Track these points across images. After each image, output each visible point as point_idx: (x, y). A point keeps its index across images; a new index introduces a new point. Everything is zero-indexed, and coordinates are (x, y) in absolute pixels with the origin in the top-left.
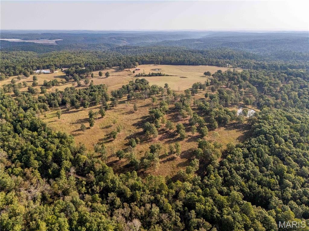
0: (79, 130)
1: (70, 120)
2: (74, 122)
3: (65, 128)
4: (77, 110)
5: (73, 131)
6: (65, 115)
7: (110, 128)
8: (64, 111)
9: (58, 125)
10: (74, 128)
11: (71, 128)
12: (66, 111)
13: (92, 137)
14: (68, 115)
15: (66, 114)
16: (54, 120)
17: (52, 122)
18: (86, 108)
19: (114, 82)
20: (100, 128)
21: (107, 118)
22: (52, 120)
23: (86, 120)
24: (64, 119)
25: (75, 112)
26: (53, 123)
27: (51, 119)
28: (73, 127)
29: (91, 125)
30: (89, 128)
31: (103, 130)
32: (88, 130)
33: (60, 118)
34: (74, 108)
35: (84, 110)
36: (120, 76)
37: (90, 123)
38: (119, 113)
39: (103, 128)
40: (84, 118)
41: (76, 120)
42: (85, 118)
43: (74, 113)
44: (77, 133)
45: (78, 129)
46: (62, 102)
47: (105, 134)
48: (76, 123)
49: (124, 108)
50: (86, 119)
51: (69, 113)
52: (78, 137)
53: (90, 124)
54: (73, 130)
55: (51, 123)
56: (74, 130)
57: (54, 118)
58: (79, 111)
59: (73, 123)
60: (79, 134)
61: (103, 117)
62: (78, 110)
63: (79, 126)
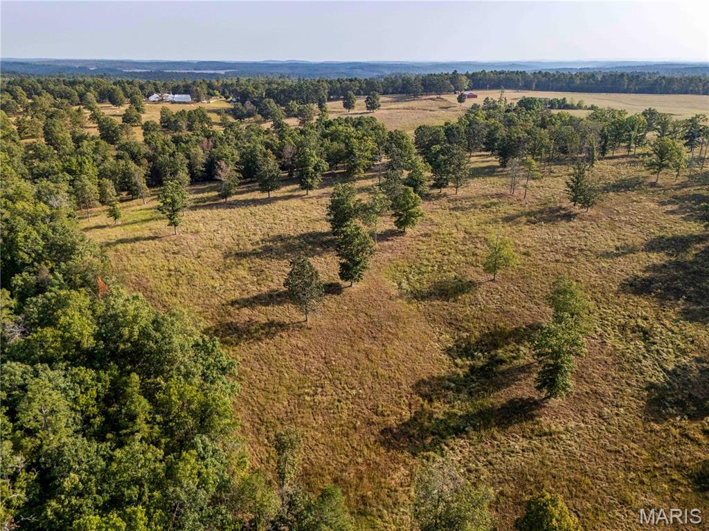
0: (271, 298)
1: (226, 238)
2: (250, 248)
3: (190, 282)
4: (265, 195)
5: (233, 303)
6: (208, 212)
7: (465, 297)
8: (208, 199)
9: (160, 261)
10: (243, 282)
11: (225, 280)
12: (215, 198)
13: (361, 356)
14: (224, 213)
15: (215, 211)
16: (147, 233)
17: (137, 239)
18: (310, 187)
19: (400, 123)
20: (401, 296)
21: (426, 235)
22: (138, 234)
23: (314, 243)
24: (197, 232)
25: (255, 202)
26: (137, 244)
27: (137, 226)
28: (242, 273)
29: (348, 272)
30: (333, 289)
31: (423, 305)
32: (330, 301)
33: (175, 224)
34: (253, 191)
35: (298, 196)
36: (413, 109)
37: (346, 256)
38: (484, 217)
39: (418, 296)
40: (299, 232)
41: (257, 238)
42: (305, 231)
43: (253, 209)
44: (261, 315)
45: (265, 290)
46: (205, 165)
47: (448, 339)
48: (257, 255)
49: (499, 196)
50: (310, 235)
51: (230, 205)
52: (265, 347)
53: (342, 265)
54: (236, 295)
55: (129, 246)
56: (246, 296)
57: (151, 224)
58: (276, 199)
59: (241, 255)
60: (273, 328)
61: (403, 233)
62: (273, 194)
63: (277, 274)
